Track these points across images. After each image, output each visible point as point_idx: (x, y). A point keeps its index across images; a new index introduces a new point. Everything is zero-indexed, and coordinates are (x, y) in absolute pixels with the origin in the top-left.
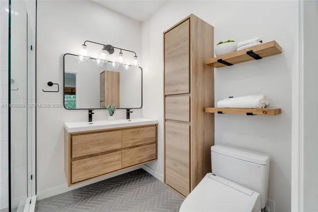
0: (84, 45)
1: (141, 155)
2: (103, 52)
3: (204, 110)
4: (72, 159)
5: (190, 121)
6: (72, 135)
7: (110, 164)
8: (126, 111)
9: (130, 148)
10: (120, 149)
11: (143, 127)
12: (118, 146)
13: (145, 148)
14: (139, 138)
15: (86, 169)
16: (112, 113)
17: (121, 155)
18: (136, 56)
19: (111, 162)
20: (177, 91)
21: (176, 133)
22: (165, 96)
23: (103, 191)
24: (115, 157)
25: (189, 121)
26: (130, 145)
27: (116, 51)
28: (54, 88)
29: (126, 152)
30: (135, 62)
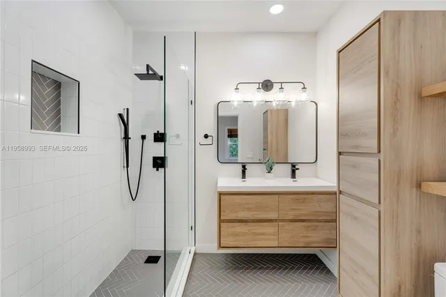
0: (237, 89)
1: (309, 235)
2: (258, 92)
3: (419, 186)
4: (221, 221)
5: (380, 203)
6: (220, 194)
7: (263, 237)
8: (290, 166)
9: (292, 221)
10: (276, 220)
11: (313, 193)
12: (273, 216)
13: (316, 226)
14: (305, 210)
15: (235, 235)
16: (270, 170)
17: (277, 228)
18: (304, 88)
19: (263, 234)
20: (357, 147)
21: (356, 218)
22: (340, 153)
23: (255, 268)
24: (269, 229)
25: (377, 202)
26: (291, 218)
27: (276, 87)
28: (209, 140)
29: (283, 226)
30: (304, 96)
